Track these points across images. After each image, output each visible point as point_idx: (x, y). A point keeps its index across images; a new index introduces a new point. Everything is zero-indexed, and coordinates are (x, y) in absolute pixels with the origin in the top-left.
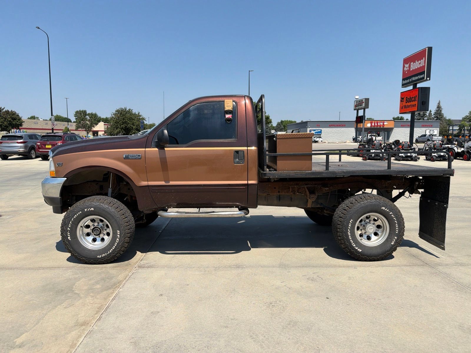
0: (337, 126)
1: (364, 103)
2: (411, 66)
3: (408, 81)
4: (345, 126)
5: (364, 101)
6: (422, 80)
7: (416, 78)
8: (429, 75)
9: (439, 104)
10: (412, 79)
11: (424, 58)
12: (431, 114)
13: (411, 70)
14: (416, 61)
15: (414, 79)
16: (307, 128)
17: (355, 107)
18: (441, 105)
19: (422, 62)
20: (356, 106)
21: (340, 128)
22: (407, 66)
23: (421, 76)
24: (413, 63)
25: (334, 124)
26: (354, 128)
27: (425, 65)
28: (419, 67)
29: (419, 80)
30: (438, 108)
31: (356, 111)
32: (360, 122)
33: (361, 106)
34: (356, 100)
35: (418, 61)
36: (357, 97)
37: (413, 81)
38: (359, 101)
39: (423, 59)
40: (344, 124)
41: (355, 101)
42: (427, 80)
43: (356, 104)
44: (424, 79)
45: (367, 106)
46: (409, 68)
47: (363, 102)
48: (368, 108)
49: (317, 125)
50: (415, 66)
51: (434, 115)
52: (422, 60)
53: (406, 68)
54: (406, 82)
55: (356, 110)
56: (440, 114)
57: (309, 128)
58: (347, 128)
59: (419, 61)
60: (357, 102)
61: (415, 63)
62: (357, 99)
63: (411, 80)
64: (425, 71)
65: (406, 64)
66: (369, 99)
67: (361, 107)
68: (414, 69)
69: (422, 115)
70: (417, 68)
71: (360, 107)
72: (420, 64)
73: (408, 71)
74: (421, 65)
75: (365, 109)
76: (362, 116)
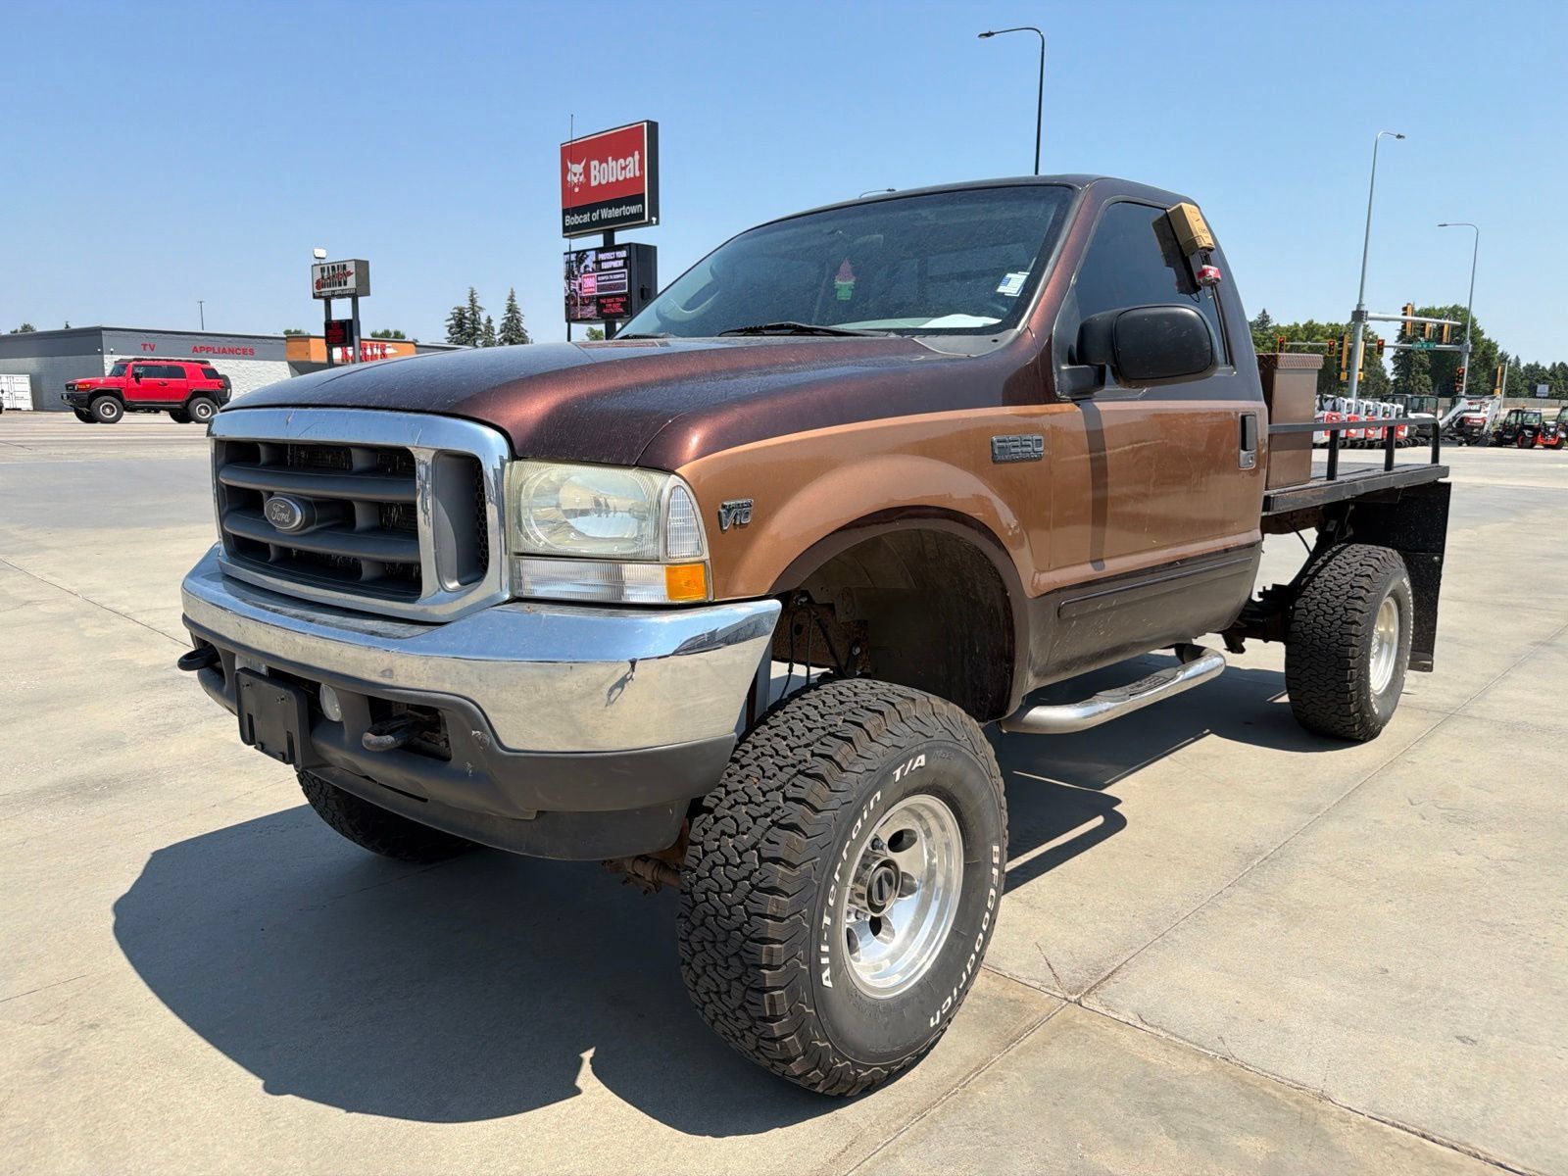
0: (224, 351)
1: (354, 275)
2: (593, 173)
3: (586, 218)
4: (252, 352)
5: (351, 267)
6: (635, 221)
7: (616, 212)
8: (654, 211)
9: (512, 299)
10: (600, 215)
11: (637, 153)
12: (493, 329)
13: (594, 183)
14: (610, 159)
15: (606, 213)
16: (102, 353)
17: (318, 288)
18: (518, 303)
19: (631, 166)
20: (319, 284)
21: (237, 361)
22: (578, 168)
23: (634, 209)
24: (600, 165)
25: (209, 345)
26: (286, 363)
27: (642, 176)
28: (621, 178)
29: (623, 219)
30: (510, 311)
31: (322, 302)
32: (345, 342)
33: (340, 285)
34: (317, 262)
35: (616, 159)
36: (321, 253)
37: (601, 222)
38: (333, 268)
39: (633, 156)
40: (248, 347)
41: (316, 265)
42: (649, 223)
43: (318, 276)
44: (644, 218)
45: (363, 288)
46: (585, 177)
47: (350, 274)
48: (368, 293)
49: (145, 345)
50: (608, 172)
51: (502, 332)
52: (630, 159)
53: (575, 174)
54: (577, 220)
55: (320, 297)
56: (518, 330)
57: (112, 353)
58: (262, 362)
59: (621, 161)
60: (323, 270)
61: (604, 165)
62: (323, 262)
63: (595, 216)
64: (644, 194)
65: (572, 163)
66: (367, 263)
67: (342, 290)
68: (604, 182)
69: (469, 330)
70: (614, 180)
71: (338, 288)
72: (623, 168)
73: (580, 185)
74: (630, 175)
75: (357, 297)
76: (350, 321)
